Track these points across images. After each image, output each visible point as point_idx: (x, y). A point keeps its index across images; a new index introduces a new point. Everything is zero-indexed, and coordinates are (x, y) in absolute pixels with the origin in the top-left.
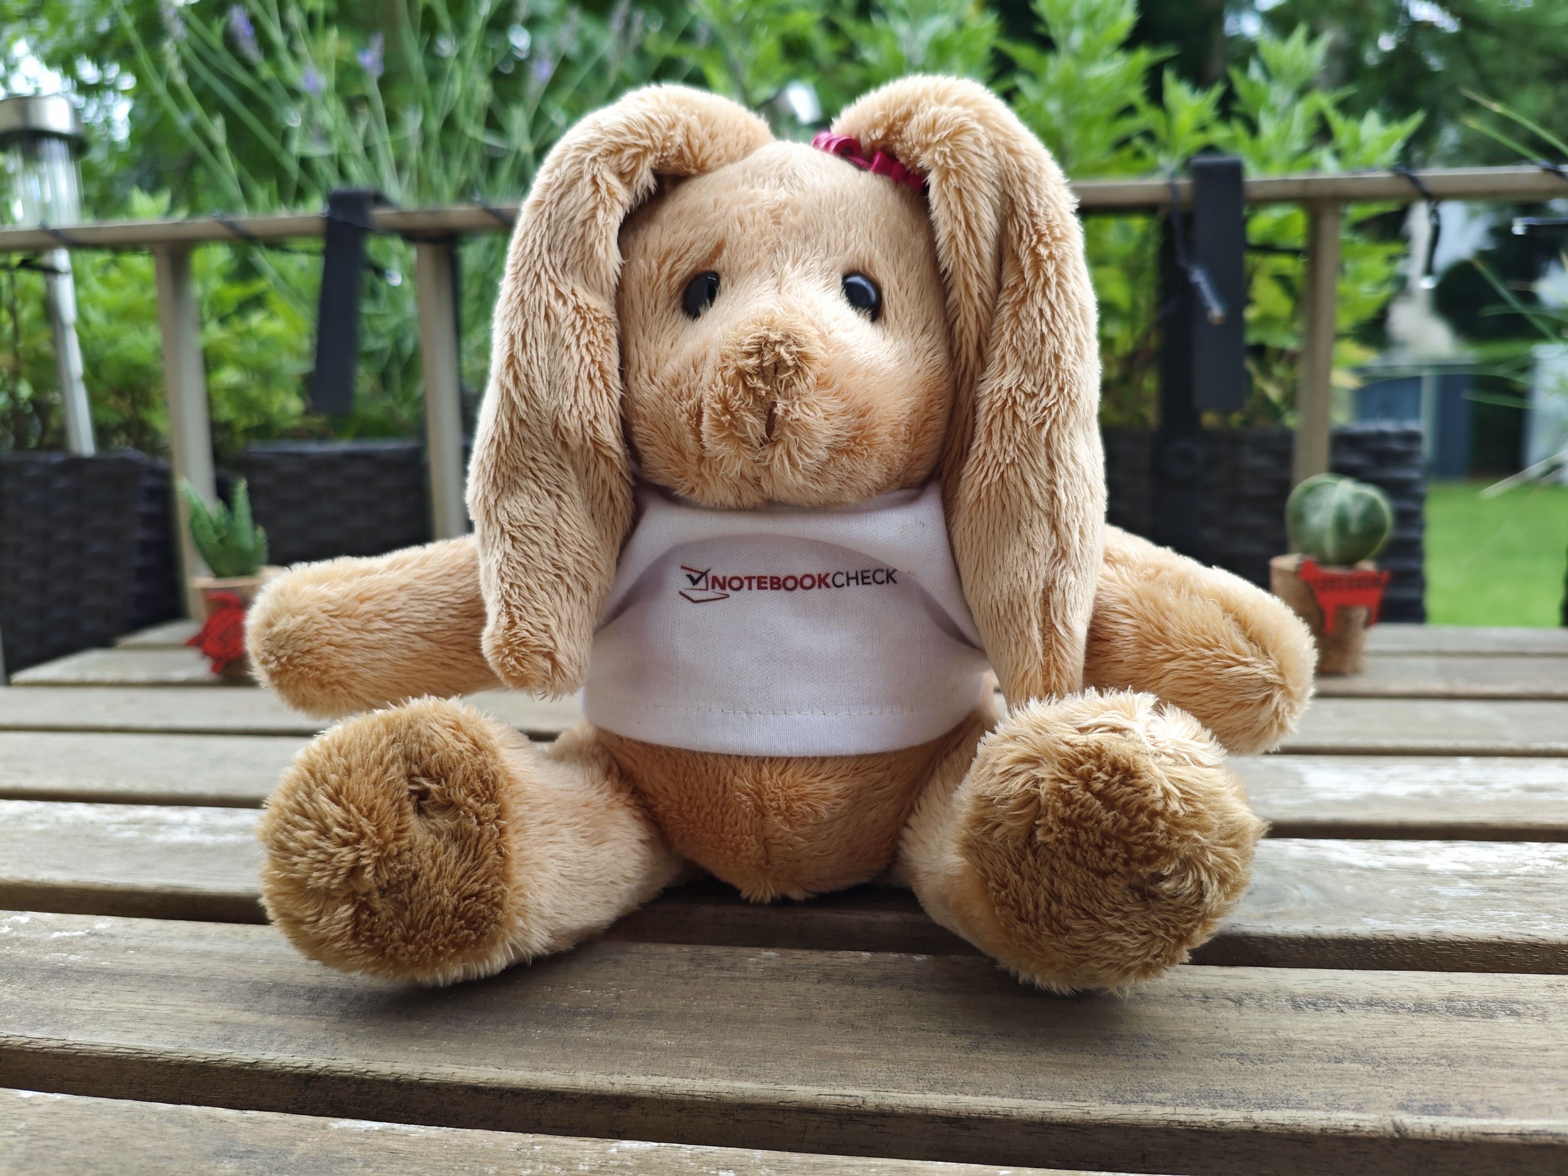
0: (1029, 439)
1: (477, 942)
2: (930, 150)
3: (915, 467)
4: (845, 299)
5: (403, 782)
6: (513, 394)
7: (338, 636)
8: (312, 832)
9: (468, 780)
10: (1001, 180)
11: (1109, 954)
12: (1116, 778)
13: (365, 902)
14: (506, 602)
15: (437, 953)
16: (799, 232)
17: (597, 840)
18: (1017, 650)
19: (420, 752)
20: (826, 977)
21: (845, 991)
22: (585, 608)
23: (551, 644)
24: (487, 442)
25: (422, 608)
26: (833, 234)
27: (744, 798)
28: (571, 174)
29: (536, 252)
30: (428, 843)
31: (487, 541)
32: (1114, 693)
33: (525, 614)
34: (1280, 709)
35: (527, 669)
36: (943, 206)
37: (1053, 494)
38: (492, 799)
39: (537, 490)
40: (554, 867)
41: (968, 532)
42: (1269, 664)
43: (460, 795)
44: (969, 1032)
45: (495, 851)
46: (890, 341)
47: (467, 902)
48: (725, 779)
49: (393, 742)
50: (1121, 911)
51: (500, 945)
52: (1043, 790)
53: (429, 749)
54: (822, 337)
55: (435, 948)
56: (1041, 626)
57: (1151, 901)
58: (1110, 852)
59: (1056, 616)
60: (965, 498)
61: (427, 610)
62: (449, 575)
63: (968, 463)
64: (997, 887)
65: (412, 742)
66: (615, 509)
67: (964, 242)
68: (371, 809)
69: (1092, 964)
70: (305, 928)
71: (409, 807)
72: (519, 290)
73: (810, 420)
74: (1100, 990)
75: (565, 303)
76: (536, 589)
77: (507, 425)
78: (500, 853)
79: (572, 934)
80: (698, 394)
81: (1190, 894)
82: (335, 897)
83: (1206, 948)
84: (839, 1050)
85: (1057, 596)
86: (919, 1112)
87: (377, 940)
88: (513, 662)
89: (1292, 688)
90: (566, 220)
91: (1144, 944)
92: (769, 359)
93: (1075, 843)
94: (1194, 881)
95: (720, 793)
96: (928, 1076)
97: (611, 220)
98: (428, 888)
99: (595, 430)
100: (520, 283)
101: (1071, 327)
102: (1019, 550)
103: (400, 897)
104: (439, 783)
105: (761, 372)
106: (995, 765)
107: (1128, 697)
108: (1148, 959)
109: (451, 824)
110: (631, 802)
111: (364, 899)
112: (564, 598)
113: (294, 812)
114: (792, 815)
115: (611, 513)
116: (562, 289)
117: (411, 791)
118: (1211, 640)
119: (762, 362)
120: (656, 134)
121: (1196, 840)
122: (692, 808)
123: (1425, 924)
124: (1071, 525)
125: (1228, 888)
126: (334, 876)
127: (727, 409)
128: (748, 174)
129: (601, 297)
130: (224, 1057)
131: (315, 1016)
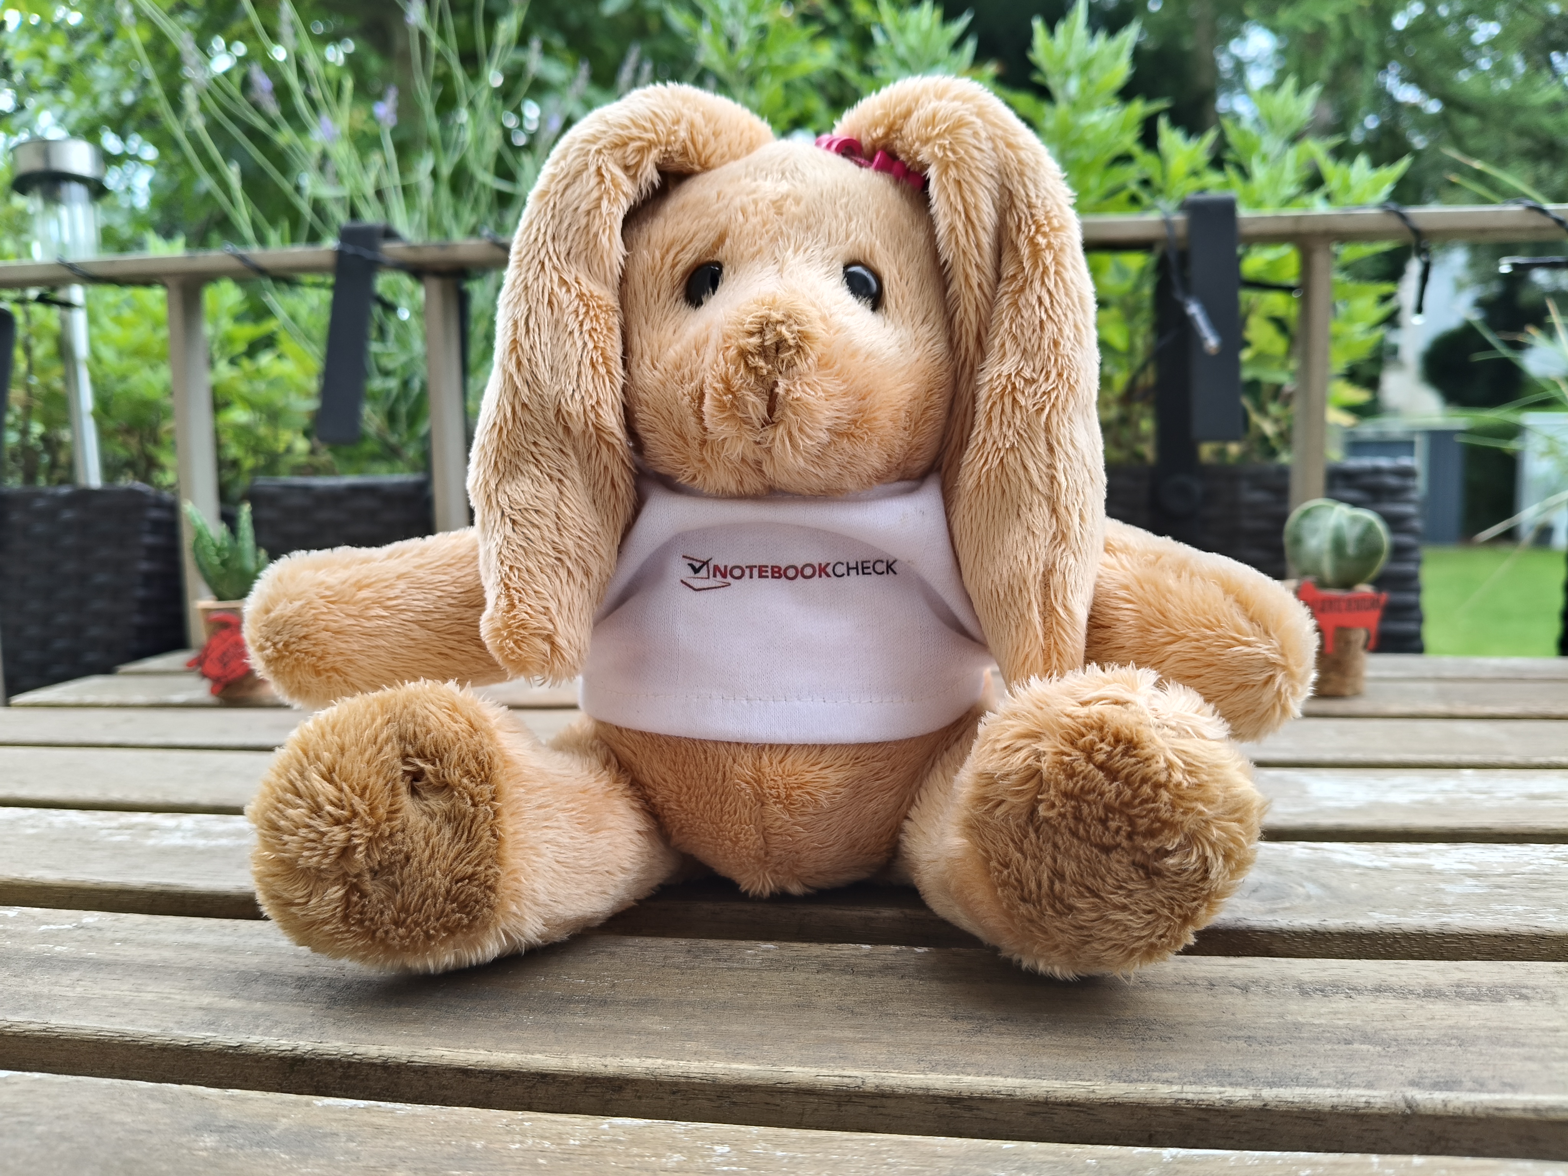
0: (1028, 424)
1: (469, 926)
2: (930, 145)
3: (915, 457)
5: (398, 763)
6: (515, 378)
7: (335, 621)
8: (302, 810)
10: (1000, 172)
12: (1120, 748)
13: (355, 884)
14: (506, 585)
15: (428, 937)
16: (801, 221)
17: (594, 827)
18: (1017, 633)
20: (826, 967)
21: (845, 980)
22: (586, 592)
23: (551, 627)
24: (489, 427)
25: (420, 597)
26: (834, 224)
27: (744, 785)
28: (577, 165)
29: (540, 240)
30: (422, 824)
31: (487, 525)
32: (1116, 667)
33: (524, 597)
34: (1283, 690)
35: (525, 652)
36: (943, 199)
37: (1053, 478)
38: (487, 780)
39: (539, 474)
40: (548, 851)
41: (967, 519)
42: (1271, 644)
43: (455, 776)
44: (971, 1018)
45: (489, 833)
46: (890, 329)
47: (460, 884)
48: (724, 767)
49: (388, 722)
50: (1125, 888)
51: (492, 931)
52: (1045, 765)
53: (424, 730)
54: (824, 319)
55: (426, 933)
56: (1042, 609)
58: (1113, 825)
60: (965, 486)
61: (426, 599)
62: (449, 565)
63: (968, 451)
64: (1000, 867)
65: (407, 722)
66: (617, 497)
67: (963, 233)
68: (365, 788)
69: (1096, 945)
70: (294, 909)
71: (403, 788)
72: (523, 277)
73: (811, 400)
75: (568, 291)
78: (494, 835)
79: (566, 923)
80: (700, 375)
81: (1195, 871)
82: (326, 879)
85: (1056, 579)
86: (920, 1092)
87: (367, 923)
88: (512, 644)
89: (1294, 669)
90: (571, 209)
91: (1149, 923)
92: (770, 339)
93: (1078, 817)
94: (1199, 857)
95: (719, 782)
96: (929, 1058)
97: (615, 209)
98: (420, 870)
99: (598, 415)
100: (524, 270)
101: (1069, 314)
102: (1019, 533)
103: (391, 878)
104: (434, 764)
105: (763, 351)
107: (1129, 671)
108: (1153, 939)
109: (446, 806)
110: (629, 793)
112: (564, 581)
115: (613, 500)
116: (566, 277)
117: (405, 771)
118: (1213, 620)
120: (660, 127)
121: (1201, 813)
122: (690, 798)
123: (1432, 917)
124: (1071, 508)
125: (1233, 864)
126: (326, 855)
127: (728, 389)
128: (751, 169)
130: (208, 1041)
131: (303, 1003)
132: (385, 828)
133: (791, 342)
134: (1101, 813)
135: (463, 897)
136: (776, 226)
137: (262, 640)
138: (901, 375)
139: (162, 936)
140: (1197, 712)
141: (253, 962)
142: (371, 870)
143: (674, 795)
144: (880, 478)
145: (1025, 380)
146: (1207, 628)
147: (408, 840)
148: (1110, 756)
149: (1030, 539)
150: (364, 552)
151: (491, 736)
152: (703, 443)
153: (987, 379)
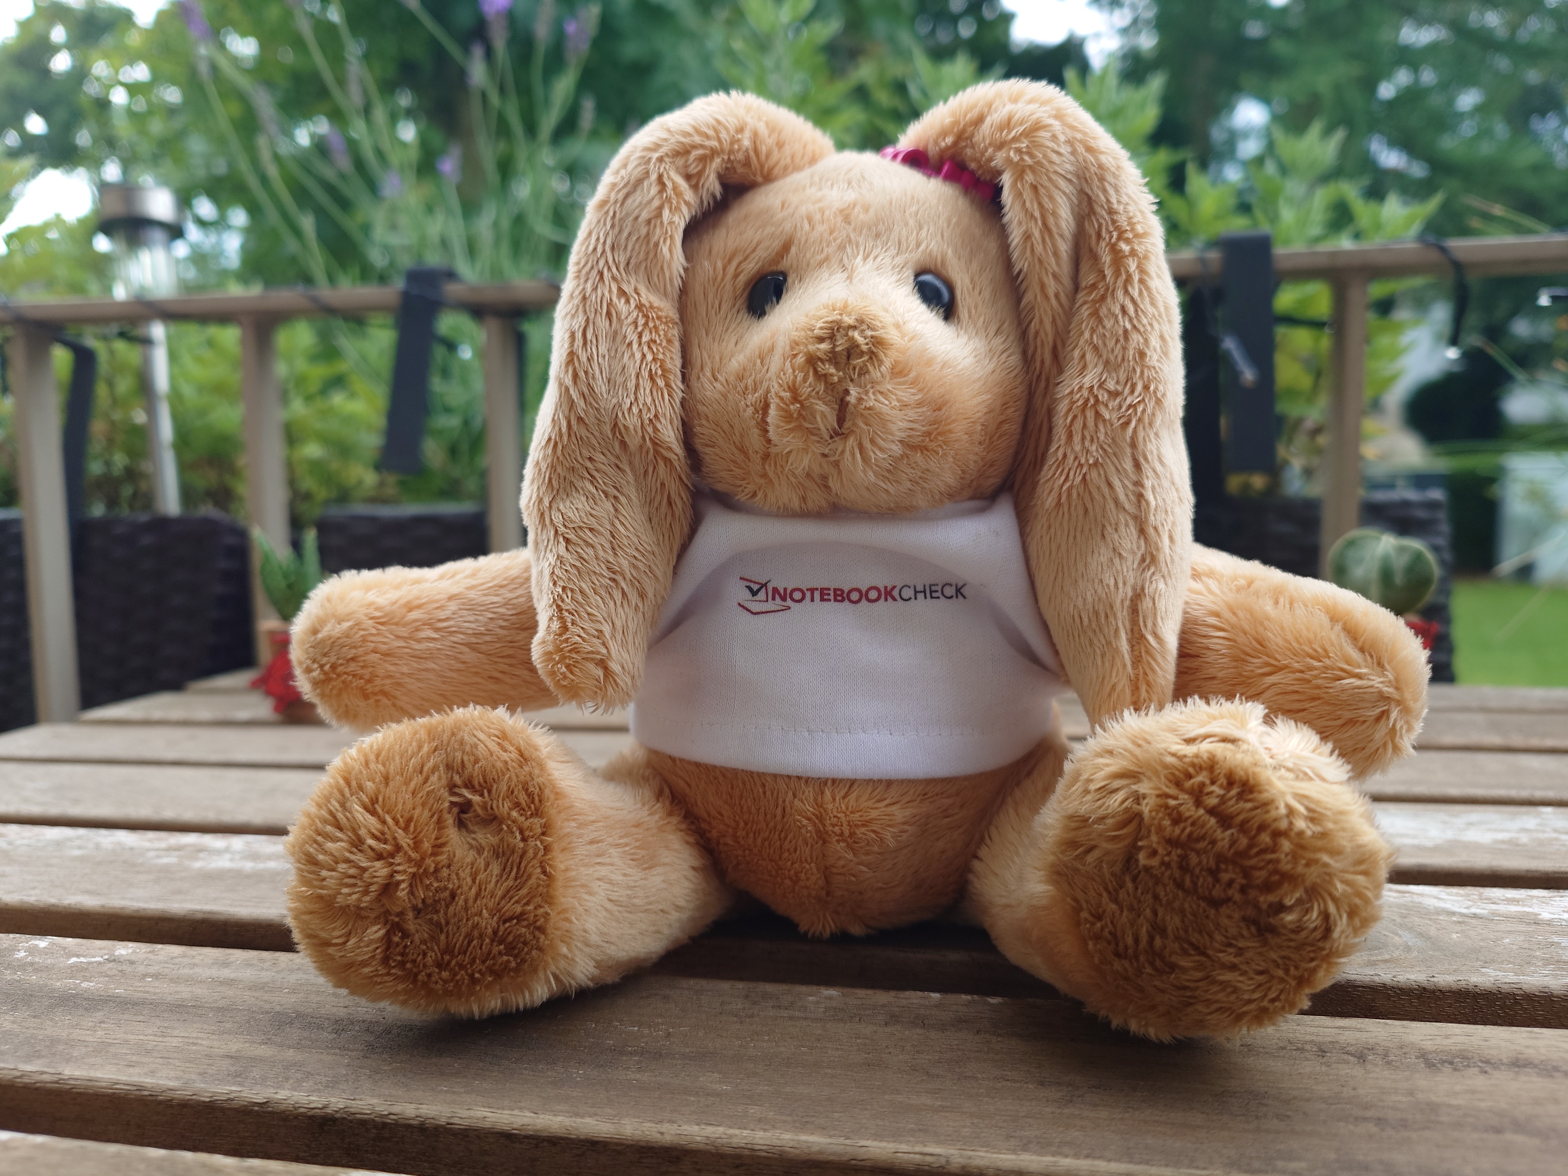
0: (1113, 439)
1: (517, 970)
4: (917, 296)
6: (572, 392)
7: (384, 643)
8: (343, 844)
9: (512, 792)
10: (1078, 177)
11: (1221, 996)
12: (1234, 792)
15: (474, 981)
16: (870, 229)
17: (647, 863)
18: (1103, 663)
19: (463, 762)
20: (893, 1019)
21: (916, 1034)
22: (641, 615)
23: (604, 651)
24: (543, 443)
25: (471, 618)
27: (805, 822)
29: (599, 250)
30: (469, 860)
31: (540, 545)
33: (577, 618)
34: (1398, 727)
36: (1017, 207)
37: (1140, 496)
38: (537, 813)
39: (594, 491)
40: (601, 891)
41: (1046, 540)
43: (504, 808)
44: (1059, 1084)
45: (539, 870)
46: (964, 339)
47: (507, 925)
48: (784, 801)
49: (435, 750)
51: (541, 975)
52: (1146, 808)
53: (472, 758)
54: (897, 326)
55: (472, 976)
56: (1130, 636)
57: (1269, 936)
58: (1225, 877)
59: (1145, 626)
61: (477, 621)
62: (502, 587)
63: (1046, 468)
64: (1091, 919)
65: (455, 750)
66: (673, 515)
68: (409, 821)
69: (1200, 1007)
70: (331, 950)
71: (450, 820)
72: (581, 287)
73: (885, 409)
75: (628, 301)
76: (589, 592)
77: (564, 424)
78: (544, 872)
79: (619, 964)
80: (765, 385)
81: (1315, 929)
82: (367, 917)
84: (915, 1101)
85: (1147, 603)
87: (408, 965)
88: (564, 669)
89: (1411, 704)
90: (631, 218)
91: (1260, 985)
92: (841, 344)
93: (1184, 868)
94: (1320, 913)
95: (779, 817)
96: (1019, 1133)
97: (676, 219)
98: (466, 909)
99: (656, 429)
100: (582, 281)
102: (1104, 555)
103: (435, 917)
104: (482, 795)
105: (833, 357)
106: (1089, 781)
108: (1265, 1003)
109: (494, 840)
110: (683, 826)
111: (397, 919)
112: (618, 603)
113: (325, 822)
114: (855, 842)
115: (669, 519)
116: (625, 287)
117: (452, 802)
118: (1320, 650)
119: (834, 348)
120: (724, 135)
123: (1555, 976)
124: (1160, 528)
125: (1357, 922)
126: (366, 892)
127: (795, 398)
128: (816, 179)
129: (664, 299)
130: (232, 1096)
131: (338, 1051)
132: (430, 864)
133: (864, 348)
134: (1212, 863)
135: (511, 938)
136: (844, 233)
137: (309, 662)
138: (977, 385)
139: (197, 970)
140: (1314, 751)
141: (286, 1001)
142: (415, 908)
143: (730, 830)
144: (951, 496)
145: (1109, 392)
146: (1312, 658)
147: (454, 876)
148: (1223, 799)
149: (1117, 561)
150: (416, 573)
151: (542, 766)
152: (766, 457)
153: (1067, 392)
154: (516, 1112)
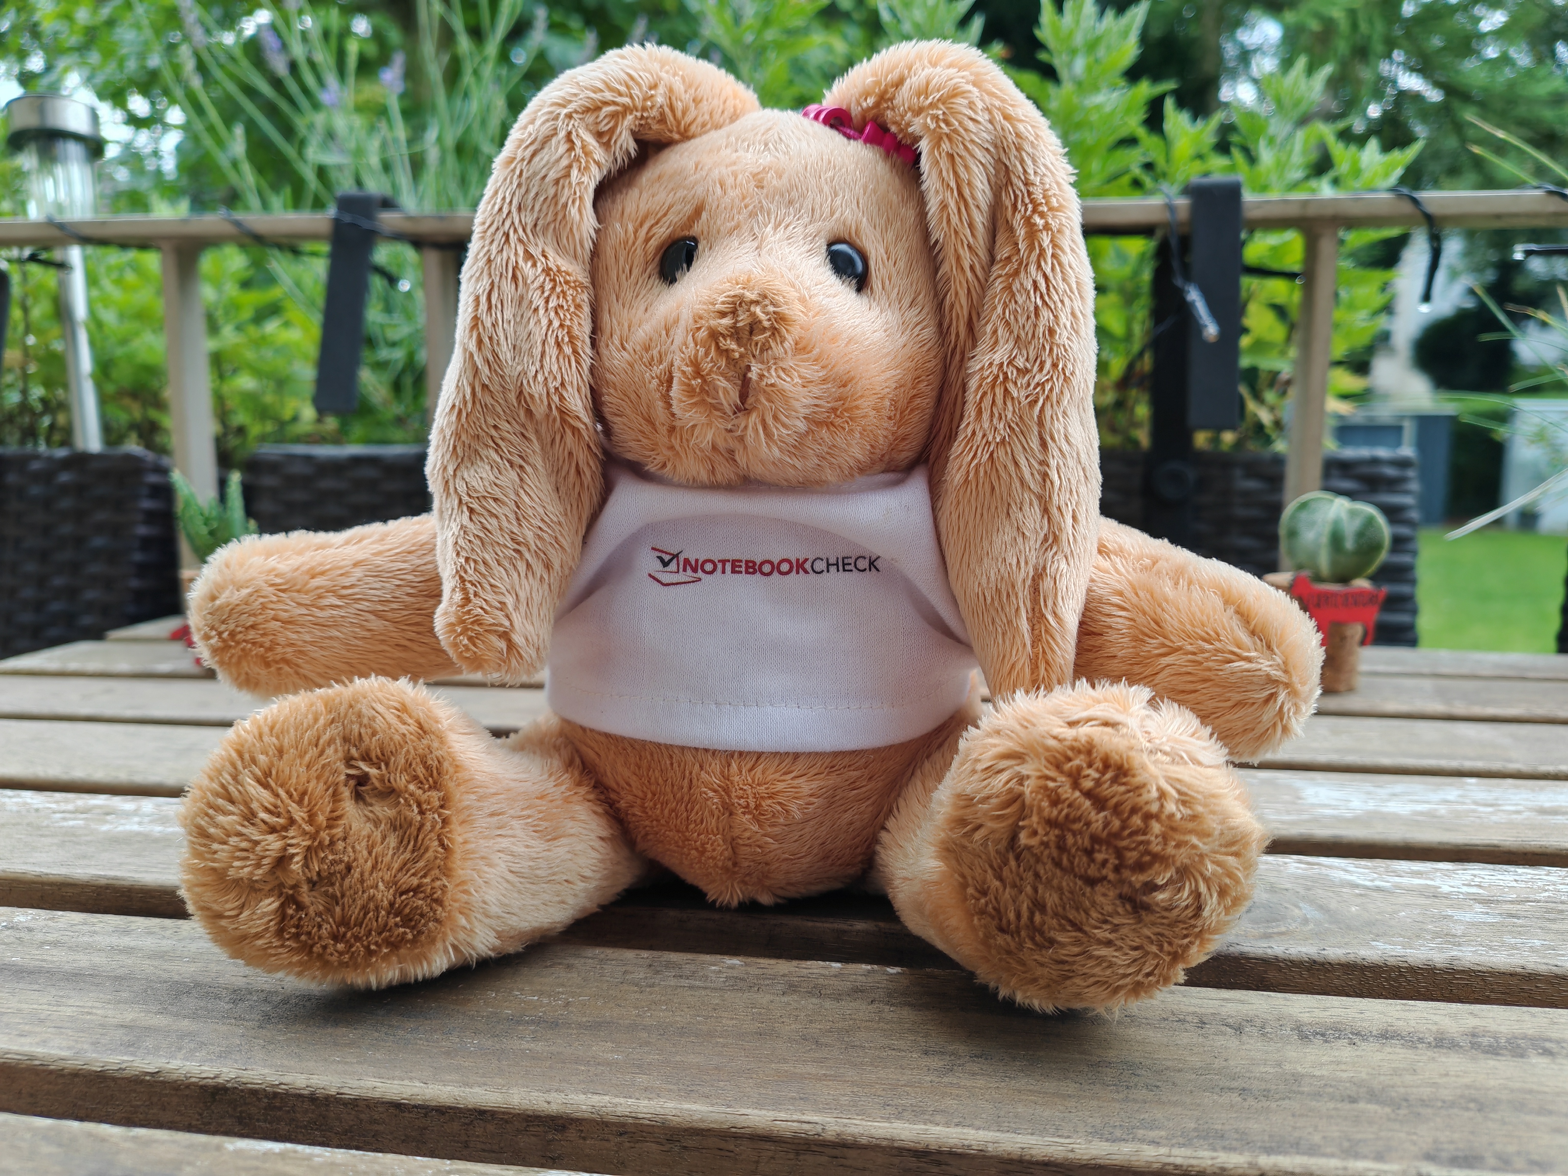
0: (1021, 417)
1: (414, 941)
3: (900, 447)
4: (829, 266)
5: (341, 766)
6: (476, 358)
7: (286, 611)
8: (235, 818)
9: (411, 765)
10: (996, 147)
11: (1097, 970)
12: (1109, 775)
13: (292, 896)
14: (461, 577)
15: (370, 953)
16: (782, 195)
17: (552, 836)
18: (1004, 641)
19: (360, 734)
20: (792, 988)
21: (812, 1004)
22: (546, 587)
23: (507, 623)
24: (447, 410)
26: (818, 200)
27: (711, 794)
28: (545, 129)
30: (364, 833)
32: (1107, 685)
34: (1285, 709)
35: (481, 649)
37: (1045, 476)
38: (435, 786)
39: (498, 459)
40: (502, 864)
41: (954, 517)
42: (1273, 659)
43: (401, 781)
44: (943, 1053)
45: (436, 843)
47: (404, 897)
48: (691, 773)
49: (333, 721)
50: (1111, 923)
51: (439, 945)
52: (1028, 789)
53: (369, 731)
54: (802, 300)
55: (367, 948)
56: (1030, 615)
57: (1143, 913)
58: (1100, 857)
59: (1046, 605)
60: (952, 480)
61: (383, 588)
62: (409, 553)
64: (977, 895)
65: (352, 722)
66: (582, 484)
67: (956, 211)
68: (304, 793)
69: (1077, 981)
70: (223, 923)
71: (346, 793)
72: (486, 249)
73: (787, 386)
74: (1086, 1009)
75: (534, 265)
76: (493, 564)
77: (468, 391)
78: (442, 845)
79: (521, 934)
81: (1187, 907)
83: (1201, 967)
84: (801, 1069)
85: (1047, 584)
86: (884, 1143)
88: (466, 642)
91: (1135, 960)
92: (743, 319)
93: (1062, 847)
95: (685, 790)
96: (895, 1102)
97: (585, 179)
98: (362, 881)
99: (562, 398)
100: (487, 242)
101: (1066, 300)
102: (1008, 534)
103: (331, 890)
104: (379, 768)
105: (735, 333)
106: (977, 761)
107: (1120, 690)
108: (1140, 978)
109: (390, 813)
111: (291, 892)
112: (523, 575)
113: (218, 795)
114: (760, 814)
116: (532, 250)
117: (348, 775)
118: (1212, 633)
119: (735, 323)
121: (1194, 847)
122: (655, 805)
125: (1229, 901)
127: (698, 373)
129: (574, 262)
130: (123, 1066)
131: (233, 1021)
132: (325, 836)
133: (766, 324)
134: (1087, 843)
135: (407, 910)
136: (756, 198)
137: (207, 629)
138: (885, 361)
139: (97, 938)
140: (1193, 735)
141: (186, 970)
142: (309, 881)
143: (639, 801)
144: (862, 470)
145: (1018, 369)
146: (1204, 640)
147: (350, 849)
148: (1098, 782)
149: (1020, 540)
150: (322, 537)
151: (442, 740)
152: (672, 429)
153: (978, 367)
154: (406, 1082)
